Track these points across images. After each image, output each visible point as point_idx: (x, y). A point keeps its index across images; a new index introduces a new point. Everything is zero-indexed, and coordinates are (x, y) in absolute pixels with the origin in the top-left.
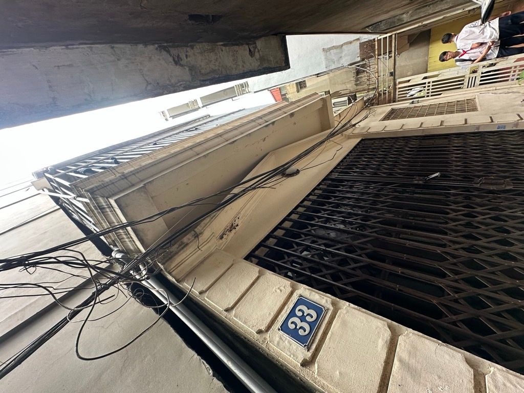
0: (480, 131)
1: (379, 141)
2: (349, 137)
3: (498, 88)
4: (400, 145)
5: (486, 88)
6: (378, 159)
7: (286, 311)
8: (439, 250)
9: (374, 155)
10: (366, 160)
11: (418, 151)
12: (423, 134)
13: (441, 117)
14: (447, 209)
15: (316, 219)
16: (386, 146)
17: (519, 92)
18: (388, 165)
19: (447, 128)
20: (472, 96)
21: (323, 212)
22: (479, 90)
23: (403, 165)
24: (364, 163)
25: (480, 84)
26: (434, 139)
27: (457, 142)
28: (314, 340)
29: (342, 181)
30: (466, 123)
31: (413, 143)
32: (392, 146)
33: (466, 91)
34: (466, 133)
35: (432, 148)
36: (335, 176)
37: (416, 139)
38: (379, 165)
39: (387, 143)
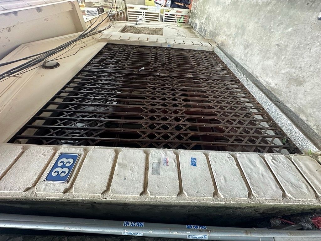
0: (162, 46)
1: (118, 46)
2: (99, 41)
3: (171, 25)
4: (129, 50)
5: (166, 23)
6: (116, 58)
7: (50, 167)
8: (141, 107)
9: (114, 55)
10: (109, 58)
11: (137, 55)
12: (140, 45)
13: (148, 36)
14: (146, 86)
15: (75, 99)
16: (121, 50)
17: (177, 29)
18: (122, 62)
19: (149, 43)
20: (162, 27)
21: (80, 95)
22: (164, 24)
23: (129, 63)
24: (108, 60)
25: (165, 21)
26: (144, 48)
27: (154, 51)
28: (72, 175)
29: (94, 72)
30: (157, 41)
31: (135, 50)
32: (124, 50)
33: (159, 23)
34: (158, 47)
35: (143, 53)
36: (89, 68)
37: (137, 47)
38: (117, 62)
39: (122, 48)
